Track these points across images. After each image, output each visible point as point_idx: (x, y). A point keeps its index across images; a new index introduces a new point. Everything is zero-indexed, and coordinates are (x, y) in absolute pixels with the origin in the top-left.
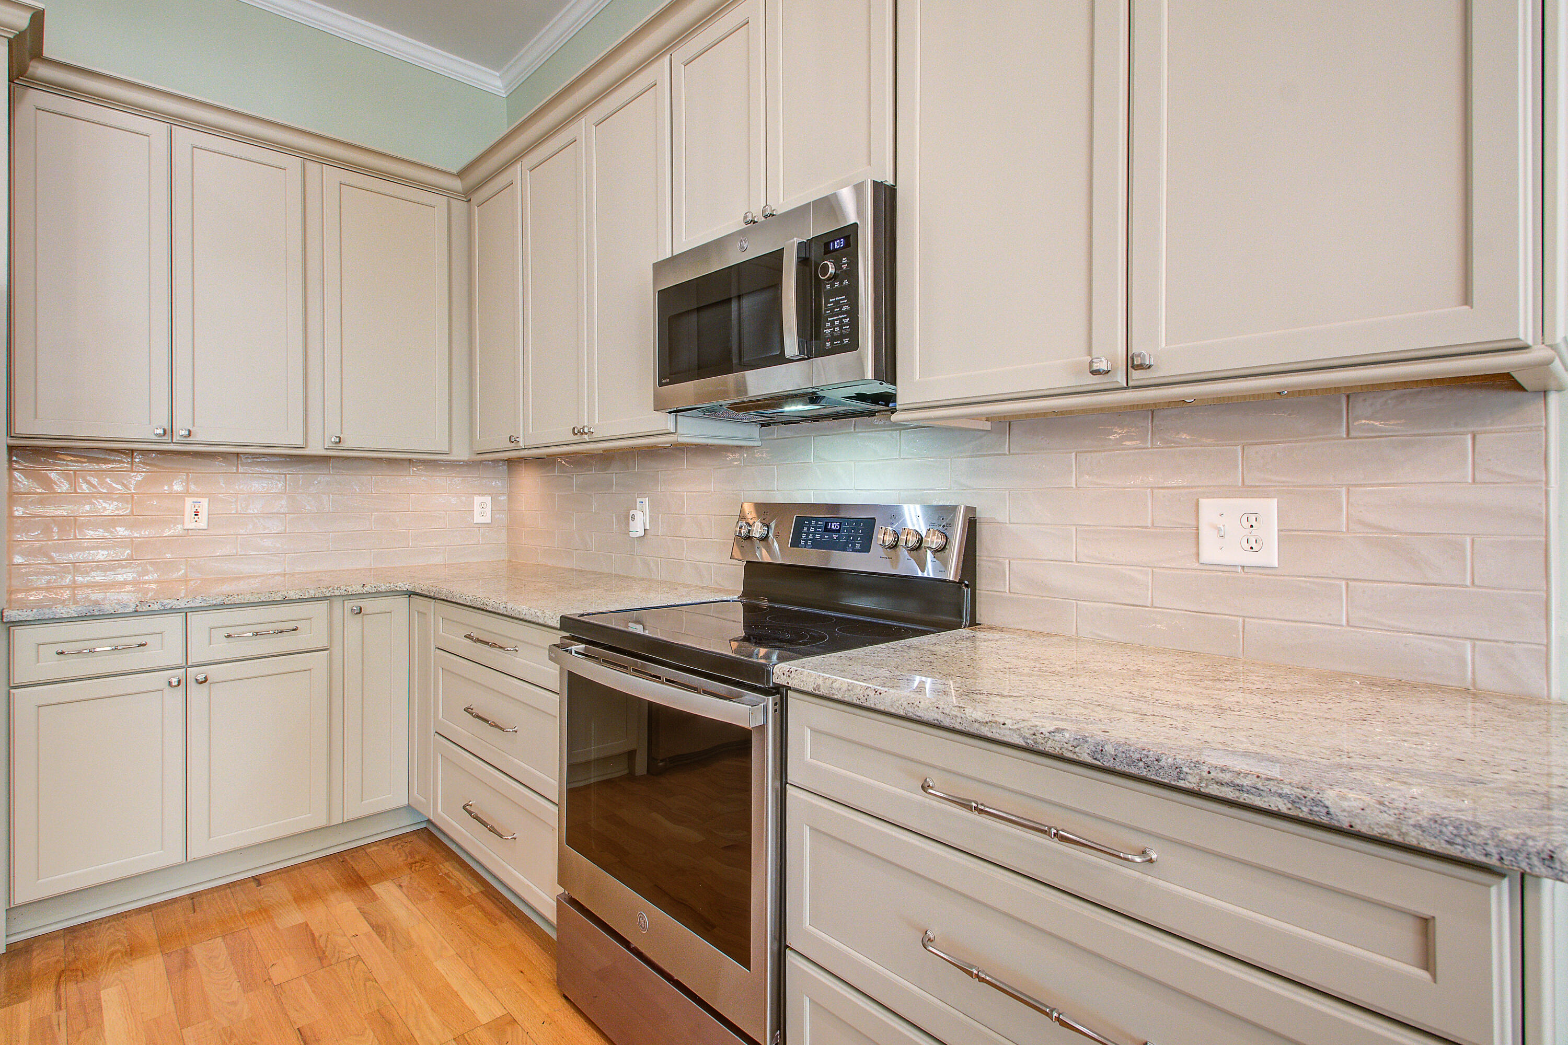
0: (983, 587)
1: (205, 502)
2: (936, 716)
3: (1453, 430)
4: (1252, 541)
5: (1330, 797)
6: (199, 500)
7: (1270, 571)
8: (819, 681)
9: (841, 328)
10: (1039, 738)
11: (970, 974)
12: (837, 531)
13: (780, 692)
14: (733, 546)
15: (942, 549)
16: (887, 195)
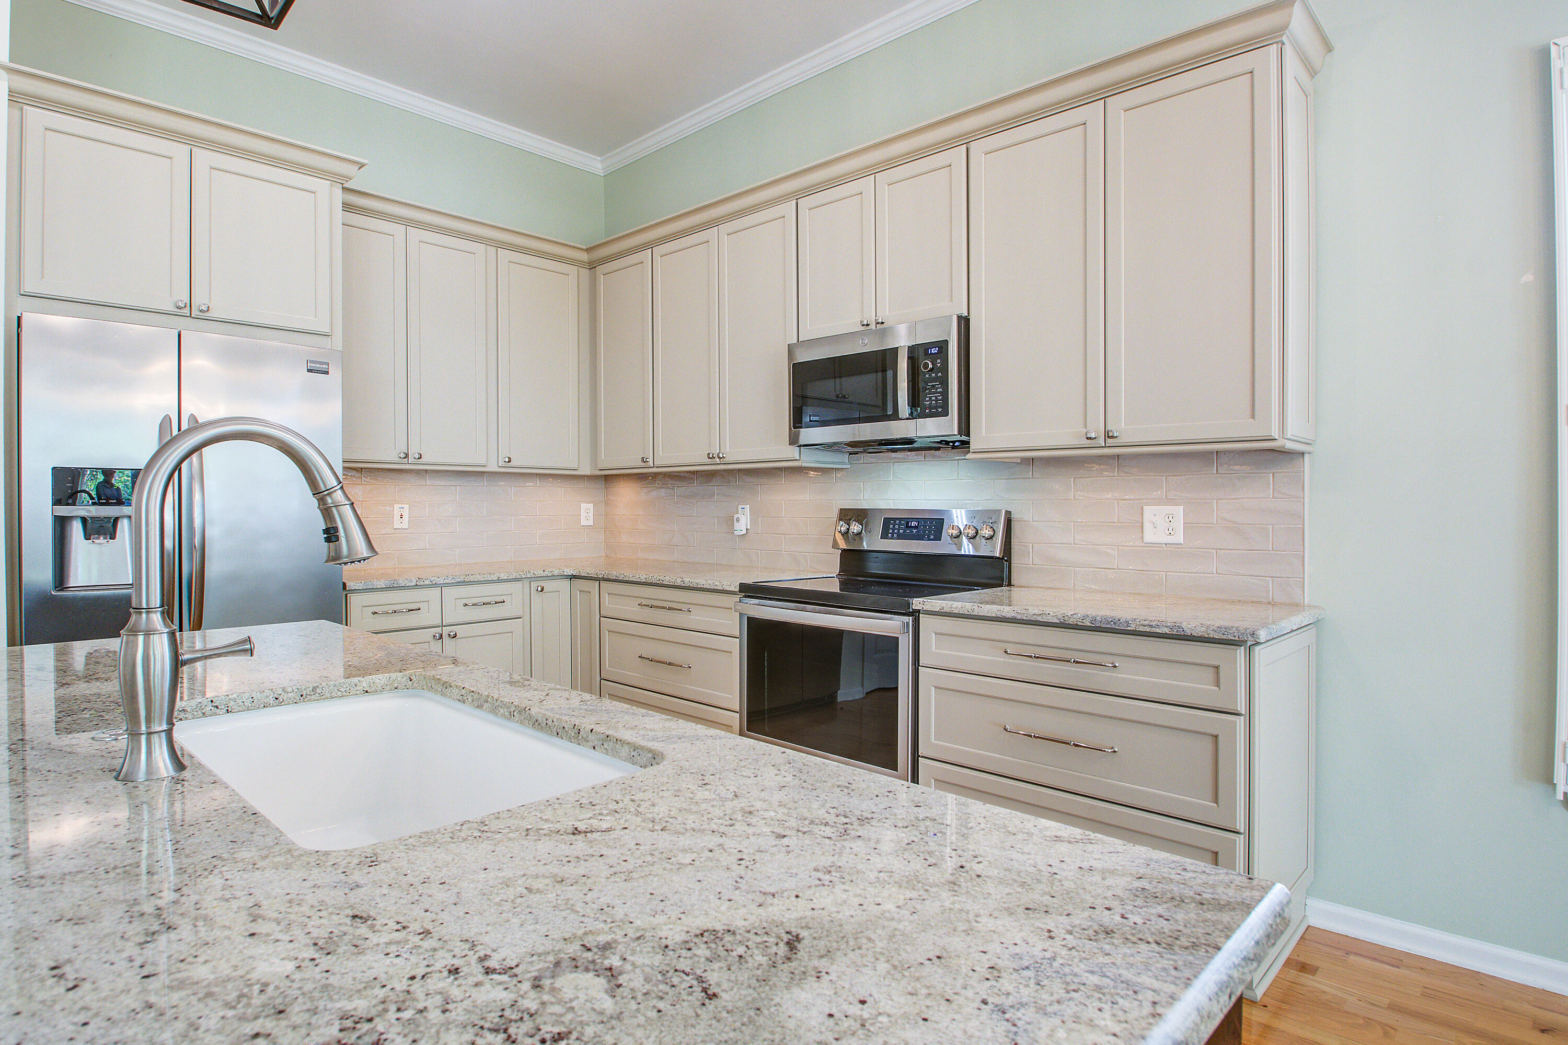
0: (1015, 562)
1: (406, 507)
2: (1013, 615)
3: (1264, 471)
4: (1170, 529)
5: (1184, 625)
6: (403, 506)
7: (1178, 546)
8: (942, 605)
9: (936, 402)
10: (1066, 618)
11: (1030, 736)
12: (916, 527)
13: (915, 614)
14: (835, 541)
15: (991, 537)
16: (964, 323)
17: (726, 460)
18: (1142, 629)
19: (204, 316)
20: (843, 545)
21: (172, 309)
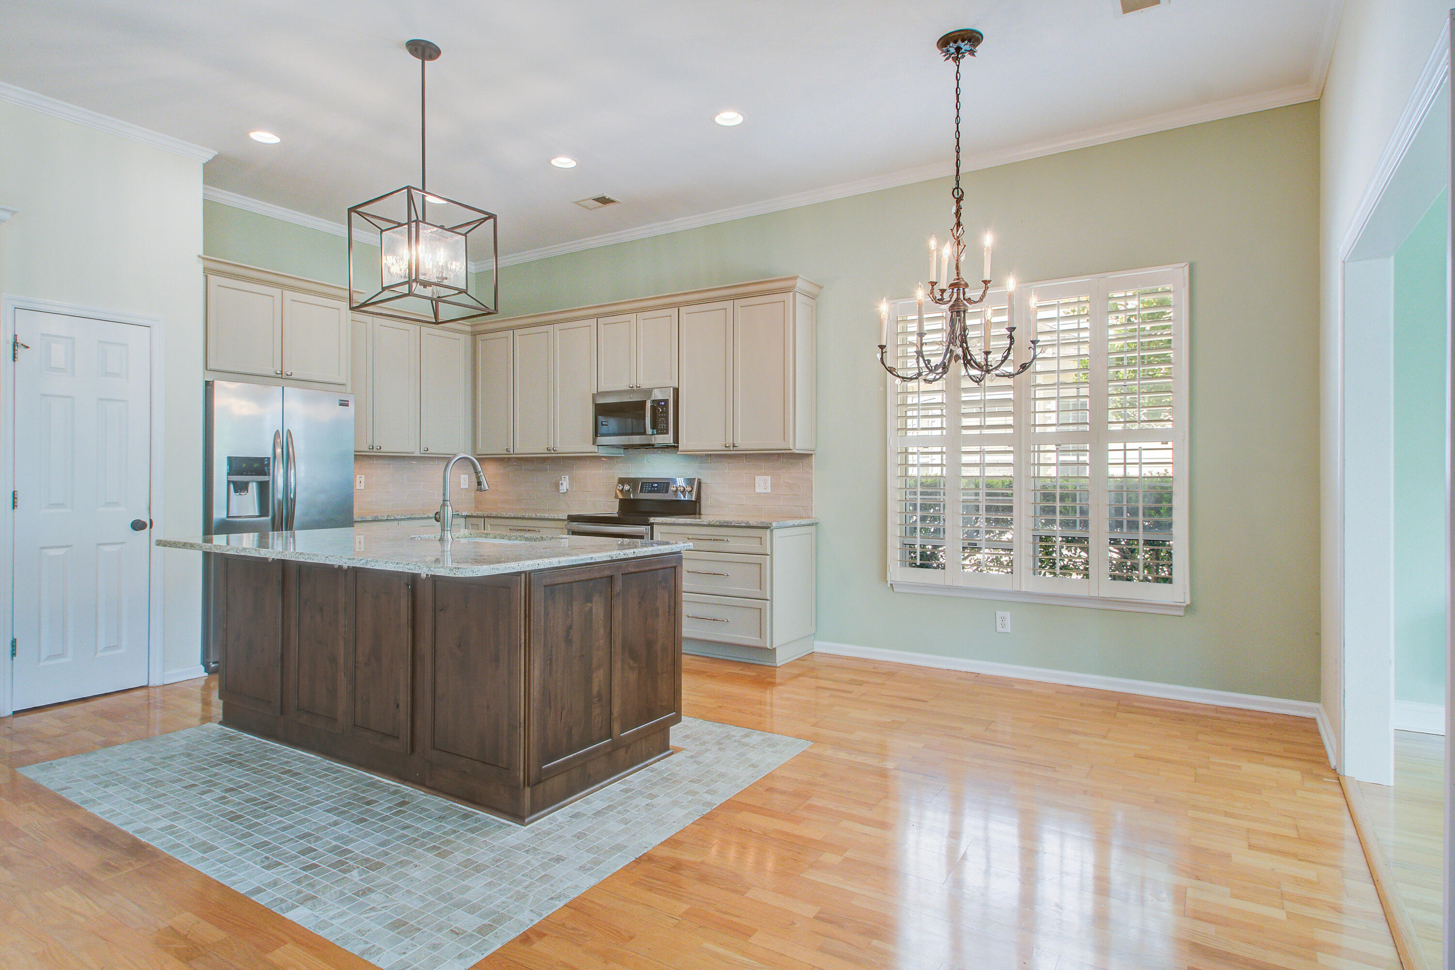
0: (703, 503)
3: (799, 461)
4: (766, 487)
7: (768, 494)
9: (664, 427)
12: (656, 487)
13: (652, 525)
14: (616, 494)
15: (691, 491)
16: (676, 391)
17: (558, 451)
18: (736, 525)
19: (289, 377)
20: (620, 496)
21: (273, 374)
